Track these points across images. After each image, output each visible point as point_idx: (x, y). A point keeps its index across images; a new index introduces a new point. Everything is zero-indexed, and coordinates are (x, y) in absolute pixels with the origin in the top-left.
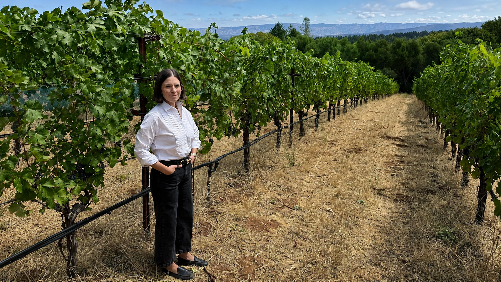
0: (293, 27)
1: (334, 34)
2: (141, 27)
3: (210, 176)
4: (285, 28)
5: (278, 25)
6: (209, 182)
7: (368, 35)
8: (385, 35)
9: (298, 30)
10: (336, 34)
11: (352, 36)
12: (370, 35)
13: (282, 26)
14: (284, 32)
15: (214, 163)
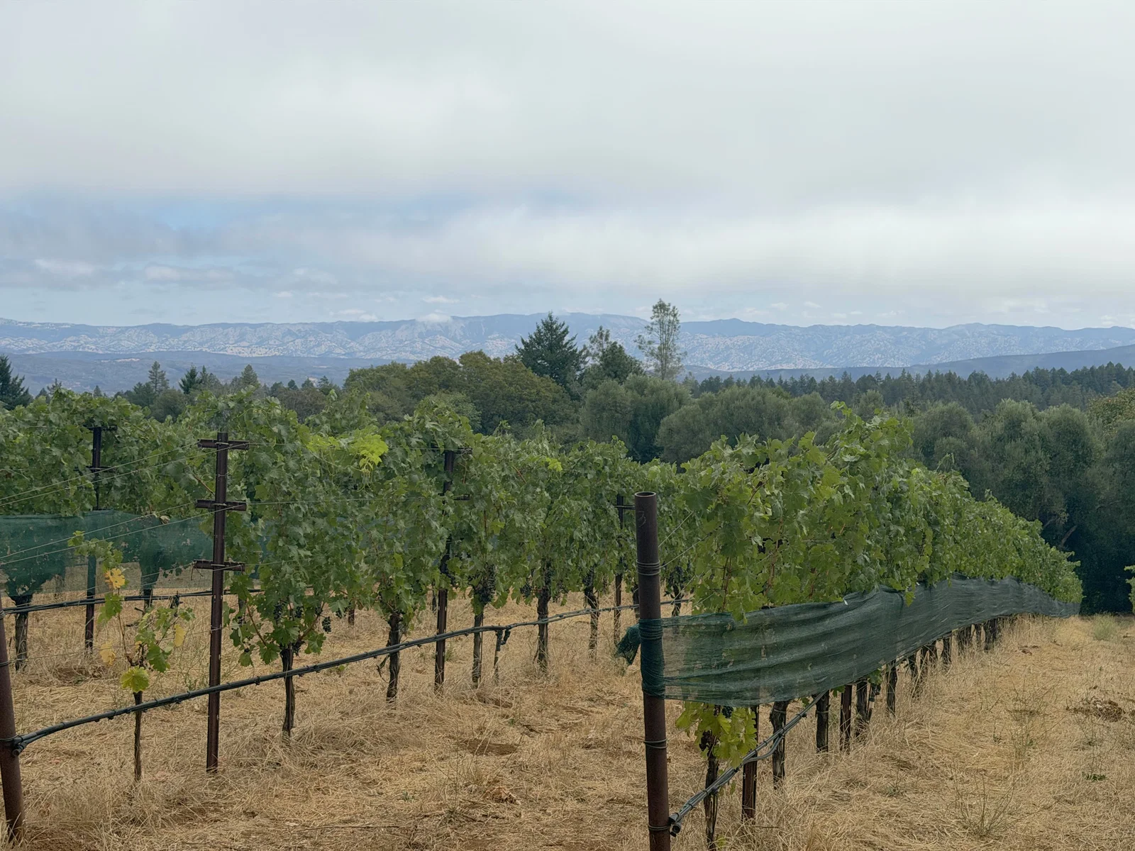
0: (612, 340)
1: (785, 367)
2: (453, 439)
3: (498, 649)
4: (579, 339)
5: (550, 326)
6: (496, 659)
7: (923, 376)
8: (993, 376)
9: (630, 350)
10: (792, 366)
11: (855, 380)
12: (929, 374)
13: (566, 332)
14: (573, 358)
15: (504, 631)
